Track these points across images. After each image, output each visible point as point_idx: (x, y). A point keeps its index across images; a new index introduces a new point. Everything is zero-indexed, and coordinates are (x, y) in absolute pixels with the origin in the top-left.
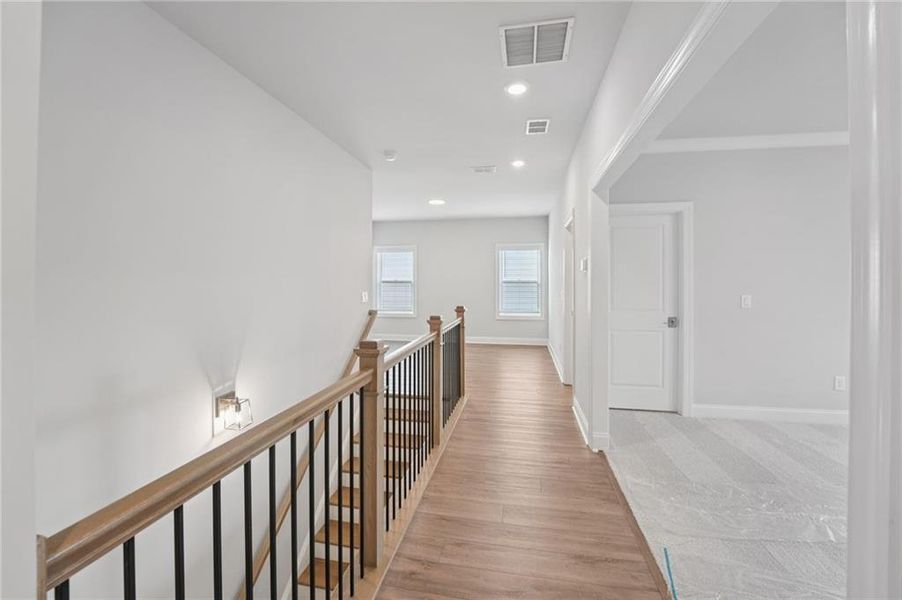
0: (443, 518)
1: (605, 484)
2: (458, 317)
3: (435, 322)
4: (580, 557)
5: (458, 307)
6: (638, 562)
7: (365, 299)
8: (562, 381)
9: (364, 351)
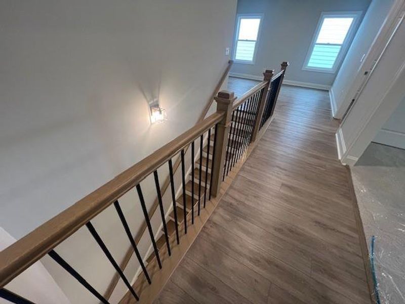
0: (250, 181)
1: (346, 186)
2: (282, 69)
3: (268, 74)
4: (319, 223)
5: (284, 63)
6: (355, 238)
7: (227, 53)
8: (333, 116)
9: (220, 99)
